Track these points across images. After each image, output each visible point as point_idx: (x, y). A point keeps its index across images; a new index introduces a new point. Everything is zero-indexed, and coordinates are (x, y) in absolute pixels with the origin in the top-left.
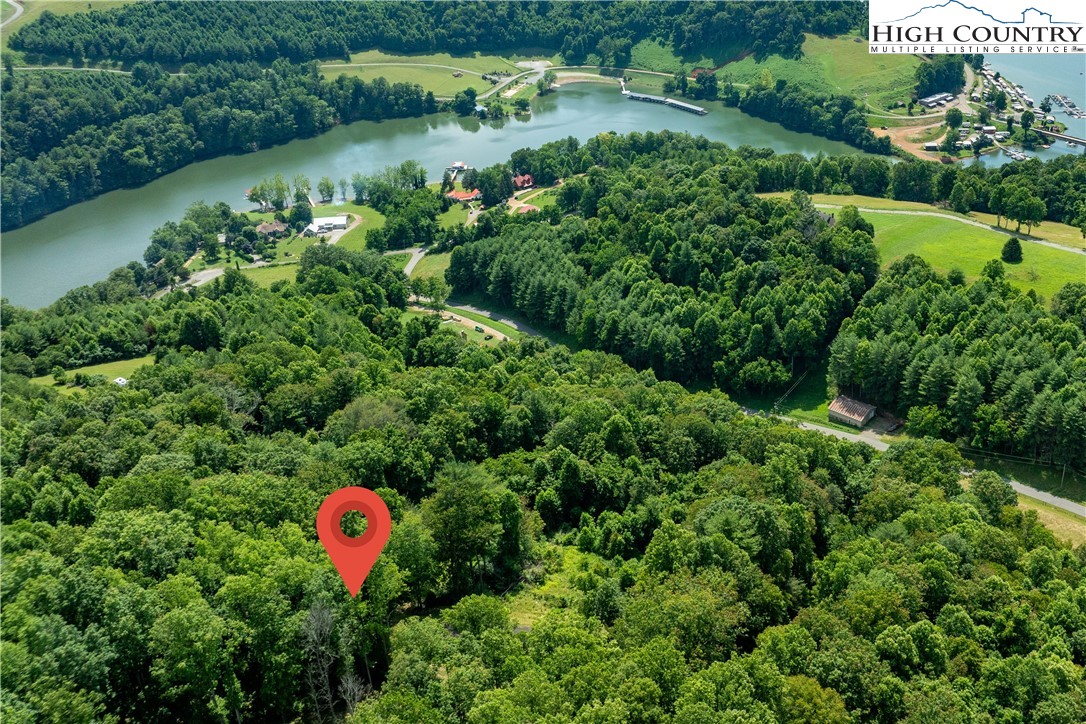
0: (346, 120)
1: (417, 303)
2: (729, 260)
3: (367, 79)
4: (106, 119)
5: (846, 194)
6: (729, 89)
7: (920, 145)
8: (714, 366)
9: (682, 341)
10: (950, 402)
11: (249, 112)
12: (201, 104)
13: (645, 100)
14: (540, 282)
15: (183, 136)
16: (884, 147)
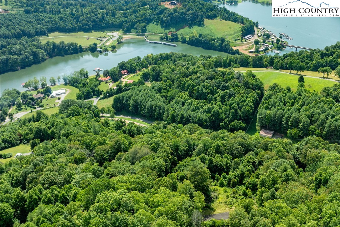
0: (51, 57)
2: (216, 90)
5: (238, 67)
6: (182, 38)
7: (248, 51)
8: (220, 125)
9: (208, 118)
10: (300, 126)
11: (16, 56)
13: (155, 43)
14: (151, 104)
16: (237, 52)
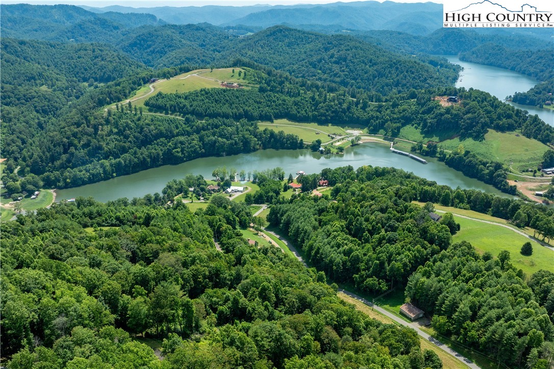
0: (265, 147)
1: (253, 227)
2: (379, 229)
3: (276, 131)
4: (169, 136)
6: (442, 153)
7: (533, 192)
8: (353, 276)
9: (343, 262)
10: (454, 316)
11: (225, 140)
12: (207, 134)
13: (399, 153)
14: (299, 226)
15: (197, 146)
16: (513, 191)
